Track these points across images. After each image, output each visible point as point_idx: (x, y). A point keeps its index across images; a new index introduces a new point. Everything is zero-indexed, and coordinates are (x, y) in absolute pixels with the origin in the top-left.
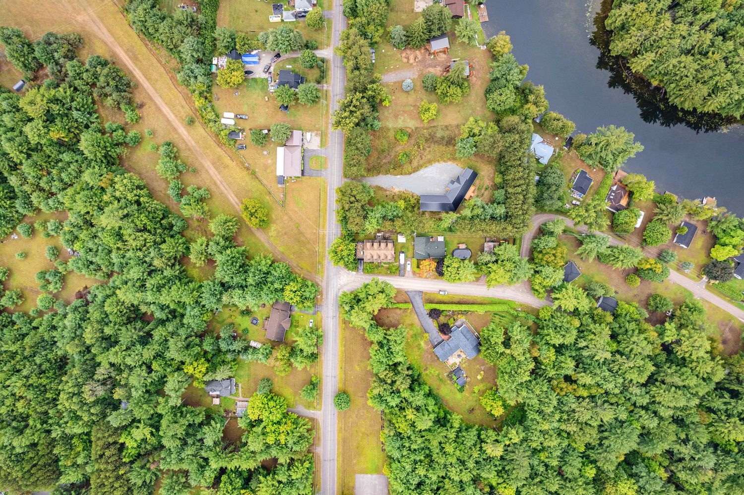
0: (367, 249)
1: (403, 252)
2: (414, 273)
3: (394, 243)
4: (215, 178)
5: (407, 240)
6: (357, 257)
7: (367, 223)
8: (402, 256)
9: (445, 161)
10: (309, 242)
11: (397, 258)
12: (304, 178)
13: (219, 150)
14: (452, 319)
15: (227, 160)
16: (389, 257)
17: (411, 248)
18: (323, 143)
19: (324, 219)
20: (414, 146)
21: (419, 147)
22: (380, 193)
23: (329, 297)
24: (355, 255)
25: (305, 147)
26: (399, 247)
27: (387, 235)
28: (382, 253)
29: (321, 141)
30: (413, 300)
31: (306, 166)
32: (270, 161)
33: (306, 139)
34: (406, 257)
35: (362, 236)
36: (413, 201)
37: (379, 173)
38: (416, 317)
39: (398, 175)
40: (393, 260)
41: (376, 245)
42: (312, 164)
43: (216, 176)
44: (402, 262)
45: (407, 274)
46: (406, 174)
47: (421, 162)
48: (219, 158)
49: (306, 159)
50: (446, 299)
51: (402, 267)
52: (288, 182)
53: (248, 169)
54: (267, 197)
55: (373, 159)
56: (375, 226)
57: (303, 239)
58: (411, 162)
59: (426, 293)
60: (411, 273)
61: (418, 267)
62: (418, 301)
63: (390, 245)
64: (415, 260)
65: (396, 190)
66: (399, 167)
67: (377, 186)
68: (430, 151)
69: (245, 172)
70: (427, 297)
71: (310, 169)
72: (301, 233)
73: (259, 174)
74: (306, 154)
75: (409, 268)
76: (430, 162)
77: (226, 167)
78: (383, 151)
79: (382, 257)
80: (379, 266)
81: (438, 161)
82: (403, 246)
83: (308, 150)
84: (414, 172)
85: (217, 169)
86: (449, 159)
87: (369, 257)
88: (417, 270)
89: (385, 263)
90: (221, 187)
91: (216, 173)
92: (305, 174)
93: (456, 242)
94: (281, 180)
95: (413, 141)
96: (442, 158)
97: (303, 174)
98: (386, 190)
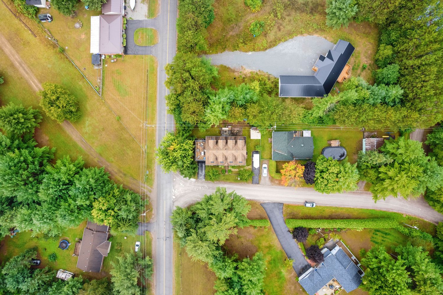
0: (209, 149)
1: (257, 152)
2: (272, 179)
3: (247, 139)
4: (12, 58)
5: (262, 136)
6: (197, 160)
7: (208, 111)
8: (256, 157)
9: (309, 33)
10: (133, 140)
11: (249, 160)
12: (127, 57)
13: (16, 21)
14: (322, 240)
15: (27, 35)
16: (240, 159)
17: (267, 145)
18: (152, 12)
19: (154, 110)
20: (270, 14)
21: (276, 16)
22: (227, 74)
23: (161, 212)
24: (194, 157)
25: (128, 17)
26: (252, 145)
27: (236, 129)
28: (229, 153)
29: (149, 9)
30: (271, 215)
31: (130, 40)
32: (83, 37)
33: (129, 7)
34: (261, 158)
35: (202, 131)
36: (269, 85)
37: (224, 49)
38: (275, 236)
39: (249, 51)
40: (244, 163)
41: (221, 142)
42: (137, 39)
43: (13, 55)
44: (256, 165)
45: (262, 181)
46: (260, 50)
47: (279, 34)
48: (17, 33)
49: (130, 32)
50: (313, 213)
51: (256, 172)
52: (106, 62)
53: (54, 46)
54: (81, 83)
55: (216, 30)
56: (220, 115)
57: (126, 136)
58: (265, 35)
59: (288, 206)
60: (267, 179)
61: (278, 171)
62: (278, 217)
63: (241, 142)
64: (273, 163)
65: (247, 71)
66: (251, 40)
67: (222, 66)
68: (290, 21)
69: (51, 51)
70: (289, 210)
71: (136, 45)
72: (123, 129)
73: (69, 53)
74: (130, 26)
75: (265, 172)
76: (290, 34)
77: (27, 43)
78: (229, 20)
79: (230, 159)
80: (225, 170)
81: (301, 33)
82: (257, 143)
83: (133, 21)
84: (270, 47)
85: (14, 46)
86: (316, 31)
87: (212, 159)
88: (277, 176)
89: (233, 167)
90: (21, 70)
91: (14, 52)
92: (129, 52)
93: (326, 138)
94: (97, 59)
95: (267, 8)
96: (306, 29)
97: (126, 51)
98: (234, 71)
